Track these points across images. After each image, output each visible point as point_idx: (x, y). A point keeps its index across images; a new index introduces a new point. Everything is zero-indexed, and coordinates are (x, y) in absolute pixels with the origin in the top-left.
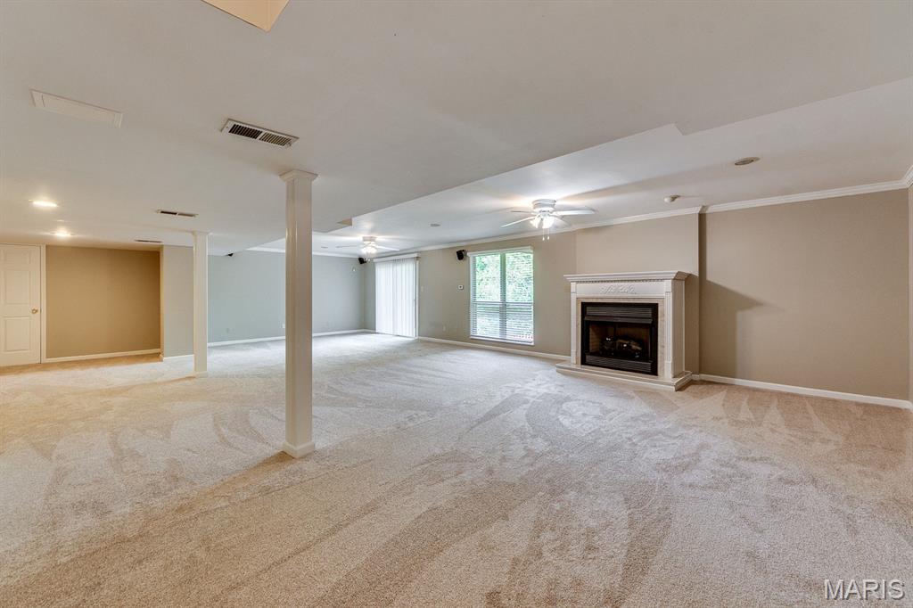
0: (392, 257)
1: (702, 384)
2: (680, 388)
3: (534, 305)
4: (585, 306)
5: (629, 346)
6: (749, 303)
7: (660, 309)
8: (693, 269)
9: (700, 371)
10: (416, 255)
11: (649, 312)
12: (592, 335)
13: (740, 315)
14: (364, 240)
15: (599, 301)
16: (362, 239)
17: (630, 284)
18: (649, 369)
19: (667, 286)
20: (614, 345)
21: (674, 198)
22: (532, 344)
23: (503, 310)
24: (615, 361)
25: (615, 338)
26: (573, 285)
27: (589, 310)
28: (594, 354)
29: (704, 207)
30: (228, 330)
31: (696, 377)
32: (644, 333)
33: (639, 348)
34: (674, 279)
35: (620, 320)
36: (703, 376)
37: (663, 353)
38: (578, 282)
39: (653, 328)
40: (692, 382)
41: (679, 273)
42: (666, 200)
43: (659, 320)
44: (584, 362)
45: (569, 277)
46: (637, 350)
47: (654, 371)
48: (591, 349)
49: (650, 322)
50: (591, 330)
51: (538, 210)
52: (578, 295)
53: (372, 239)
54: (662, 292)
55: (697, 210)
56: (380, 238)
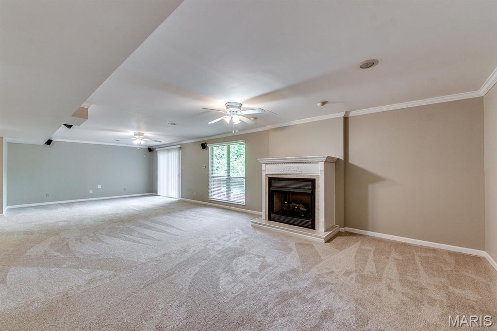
0: (167, 147)
1: (345, 235)
2: (329, 240)
3: (246, 178)
4: (271, 180)
5: (298, 208)
6: (377, 179)
7: (317, 182)
8: (340, 155)
9: (345, 225)
10: (179, 146)
11: (310, 184)
12: (276, 199)
13: (370, 186)
14: (135, 135)
15: (279, 177)
16: (133, 134)
17: (298, 165)
18: (310, 225)
19: (321, 167)
20: (289, 207)
21: (324, 103)
22: (244, 204)
23: (228, 181)
24: (289, 219)
25: (289, 203)
26: (263, 165)
27: (274, 183)
28: (276, 213)
29: (347, 112)
30: (47, 195)
31: (342, 230)
32: (307, 199)
33: (305, 210)
34: (326, 162)
35: (292, 190)
36: (347, 229)
37: (319, 214)
38: (266, 164)
39: (312, 195)
40: (339, 234)
41: (328, 157)
42: (319, 105)
43: (316, 190)
44: (270, 219)
45: (261, 160)
46: (303, 211)
47: (313, 227)
48: (275, 209)
49: (310, 191)
50: (274, 196)
51: (228, 110)
52: (267, 173)
53: (140, 134)
54: (317, 171)
55: (342, 114)
56: (146, 134)
